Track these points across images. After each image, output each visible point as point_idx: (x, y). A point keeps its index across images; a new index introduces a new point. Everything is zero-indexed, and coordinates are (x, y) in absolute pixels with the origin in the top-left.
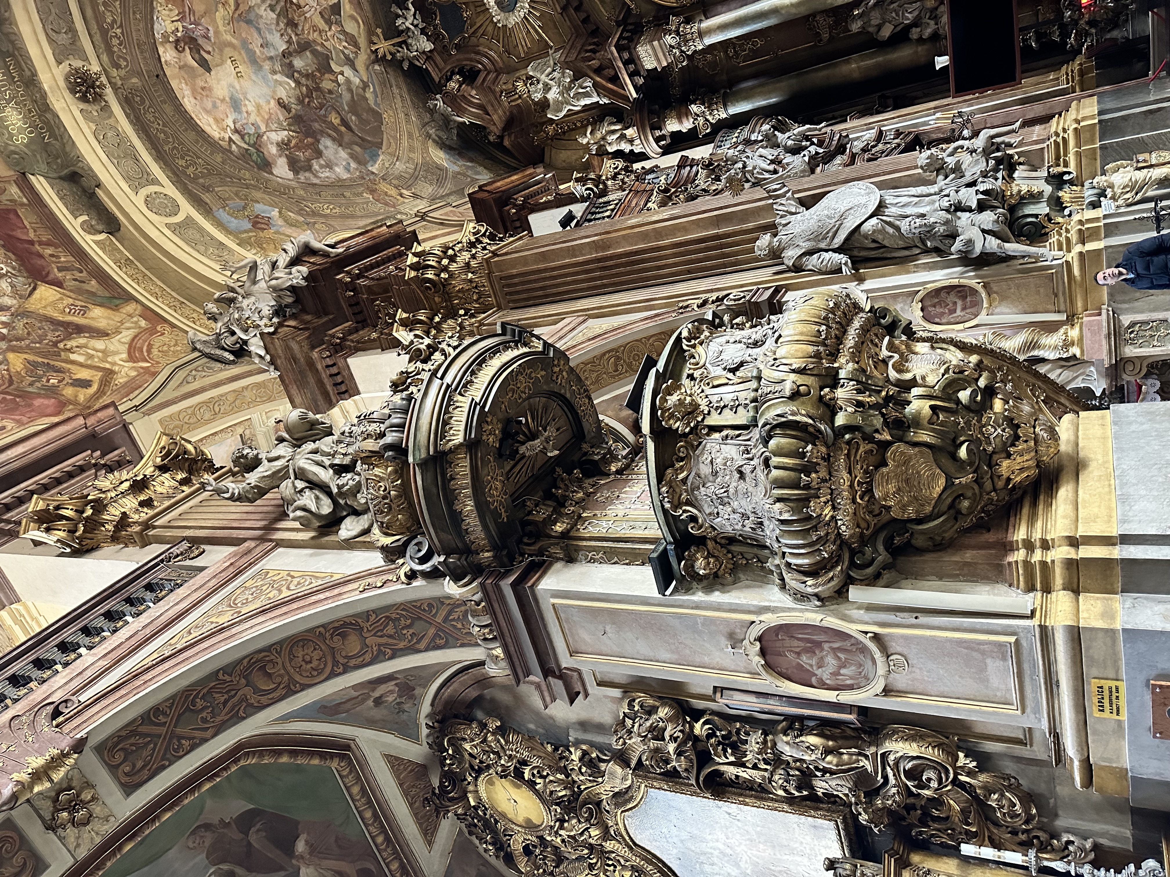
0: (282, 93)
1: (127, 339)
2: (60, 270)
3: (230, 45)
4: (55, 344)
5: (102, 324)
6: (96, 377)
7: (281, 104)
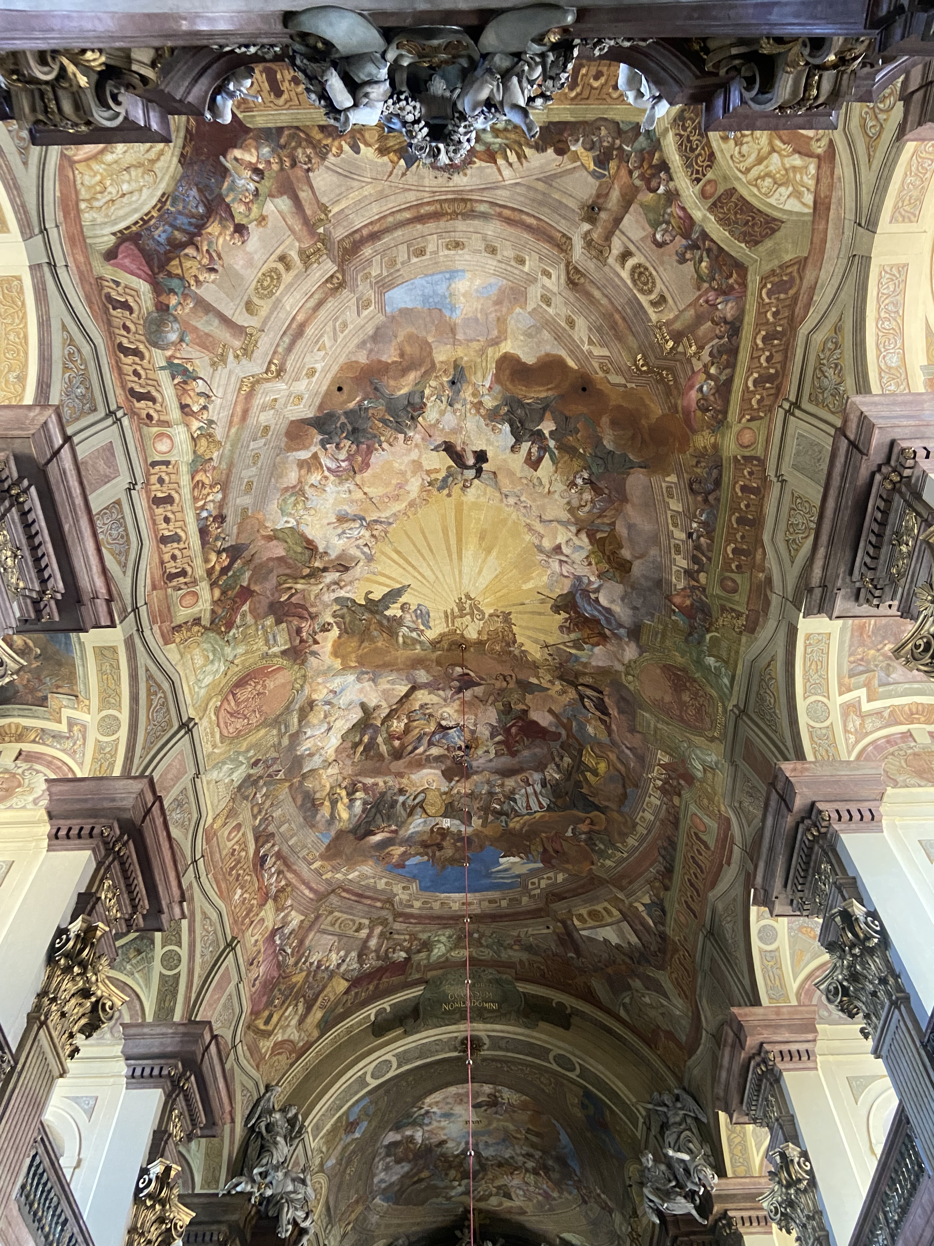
0: (450, 1145)
1: (292, 1037)
2: (356, 993)
3: (490, 1124)
4: (304, 996)
5: (309, 1020)
6: (270, 1028)
7: (443, 1143)
